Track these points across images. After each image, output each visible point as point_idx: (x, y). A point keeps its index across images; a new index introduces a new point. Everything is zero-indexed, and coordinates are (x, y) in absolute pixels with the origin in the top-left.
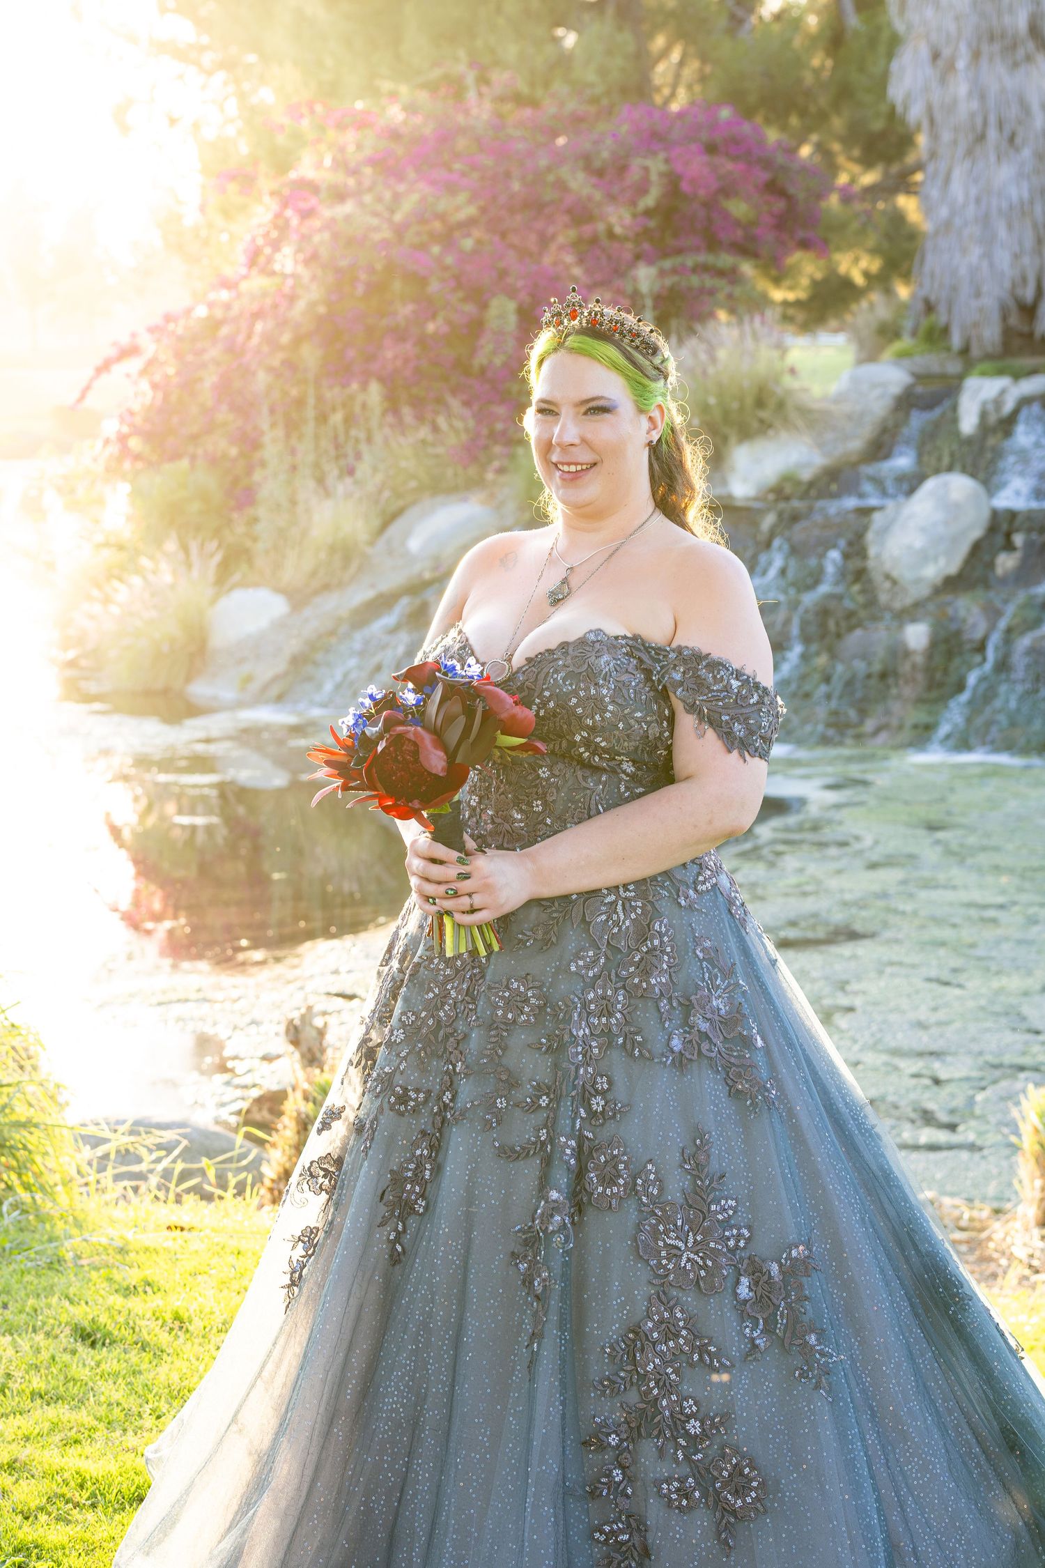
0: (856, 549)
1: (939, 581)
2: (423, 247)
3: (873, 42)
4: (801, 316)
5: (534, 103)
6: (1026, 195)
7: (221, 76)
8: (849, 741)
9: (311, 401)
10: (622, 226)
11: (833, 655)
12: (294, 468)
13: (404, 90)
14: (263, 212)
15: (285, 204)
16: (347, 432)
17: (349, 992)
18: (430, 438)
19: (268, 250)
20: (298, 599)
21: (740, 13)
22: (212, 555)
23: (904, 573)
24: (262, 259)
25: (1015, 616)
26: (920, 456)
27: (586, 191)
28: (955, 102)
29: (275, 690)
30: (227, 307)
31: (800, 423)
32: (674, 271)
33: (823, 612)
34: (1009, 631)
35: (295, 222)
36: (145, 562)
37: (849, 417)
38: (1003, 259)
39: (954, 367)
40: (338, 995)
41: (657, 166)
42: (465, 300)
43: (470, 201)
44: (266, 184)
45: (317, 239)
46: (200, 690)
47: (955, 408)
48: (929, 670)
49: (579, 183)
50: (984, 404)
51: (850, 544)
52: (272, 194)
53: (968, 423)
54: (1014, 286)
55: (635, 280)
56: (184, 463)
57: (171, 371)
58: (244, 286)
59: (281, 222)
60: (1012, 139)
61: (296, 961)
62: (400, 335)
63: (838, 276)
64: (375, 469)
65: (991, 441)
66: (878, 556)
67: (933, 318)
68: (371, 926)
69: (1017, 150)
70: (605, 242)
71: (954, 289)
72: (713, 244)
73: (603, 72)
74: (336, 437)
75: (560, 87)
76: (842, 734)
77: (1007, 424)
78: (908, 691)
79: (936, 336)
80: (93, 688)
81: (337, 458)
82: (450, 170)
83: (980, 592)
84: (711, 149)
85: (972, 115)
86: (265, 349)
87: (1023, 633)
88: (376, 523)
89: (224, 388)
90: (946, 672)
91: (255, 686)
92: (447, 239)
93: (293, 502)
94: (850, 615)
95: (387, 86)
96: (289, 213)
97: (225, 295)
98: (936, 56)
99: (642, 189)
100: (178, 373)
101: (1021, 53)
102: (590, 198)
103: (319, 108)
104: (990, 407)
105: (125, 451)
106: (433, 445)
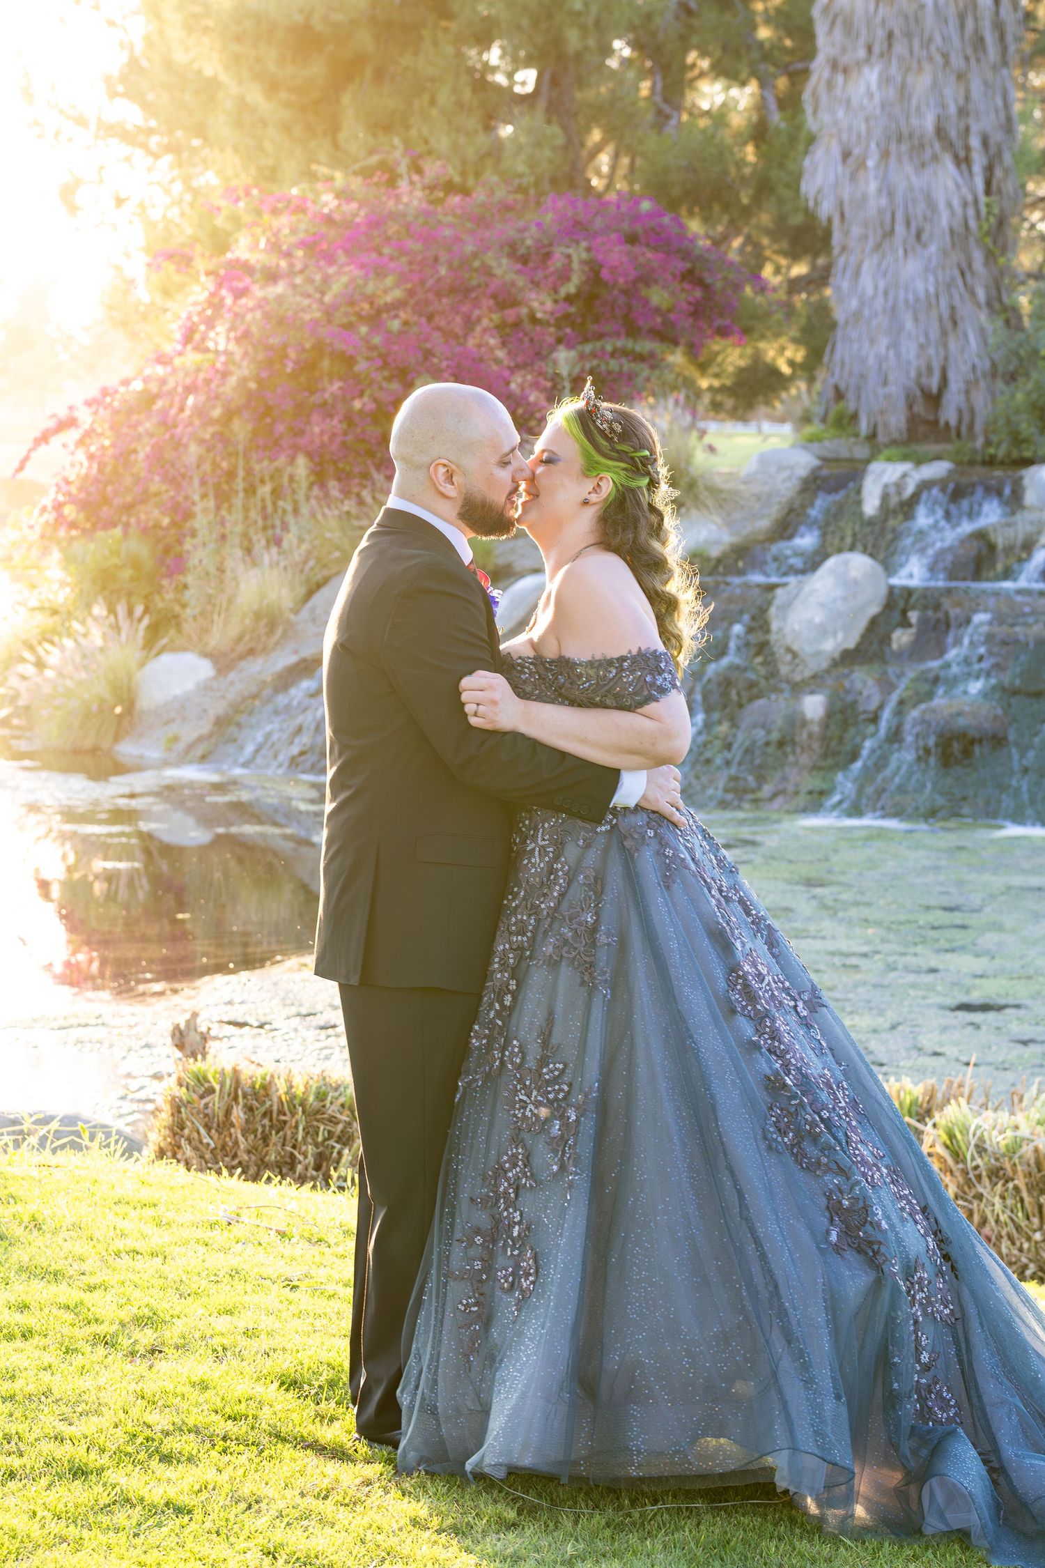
0: (760, 622)
1: (837, 655)
2: (350, 327)
3: (793, 139)
4: (729, 403)
5: (466, 192)
6: (932, 289)
7: (169, 158)
8: (747, 806)
9: (241, 474)
10: (545, 312)
11: (734, 724)
12: (223, 537)
13: (339, 177)
14: (199, 291)
15: (220, 285)
16: (274, 503)
17: (241, 1020)
18: (354, 511)
19: (202, 328)
20: (224, 662)
21: (667, 109)
22: (140, 620)
23: (804, 647)
24: (197, 337)
25: (907, 688)
26: (824, 535)
27: (511, 276)
28: (865, 198)
29: (199, 751)
30: (163, 381)
31: (710, 502)
32: (594, 355)
33: (726, 683)
34: (901, 702)
35: (229, 301)
36: (76, 625)
37: (758, 498)
38: (910, 350)
39: (861, 452)
40: (230, 1023)
41: (579, 253)
42: (389, 379)
43: (397, 285)
44: (201, 265)
45: (249, 317)
46: (127, 749)
47: (859, 491)
48: (825, 739)
49: (503, 268)
50: (886, 486)
51: (753, 618)
52: (208, 274)
53: (871, 505)
54: (919, 375)
55: (555, 362)
56: (118, 532)
57: (107, 443)
58: (177, 361)
59: (216, 301)
60: (918, 236)
61: (192, 993)
62: (327, 410)
63: (766, 364)
64: (301, 540)
65: (891, 523)
66: (780, 630)
67: (842, 404)
68: (268, 963)
69: (925, 246)
70: (527, 326)
71: (863, 376)
72: (633, 331)
73: (532, 163)
74: (264, 508)
75: (491, 177)
76: (741, 799)
77: (908, 507)
78: (804, 759)
79: (845, 422)
80: (23, 746)
81: (265, 528)
82: (380, 254)
83: (876, 668)
84: (632, 239)
85: (881, 212)
86: (197, 422)
87: (914, 706)
88: (301, 591)
89: (157, 458)
90: (841, 739)
91: (181, 746)
92: (375, 318)
93: (221, 570)
94: (752, 685)
95: (323, 170)
96: (224, 292)
97: (160, 370)
98: (846, 155)
99: (564, 276)
100: (113, 445)
101: (928, 152)
102: (513, 284)
103: (255, 192)
104: (892, 490)
105: (60, 518)
106: (358, 518)
